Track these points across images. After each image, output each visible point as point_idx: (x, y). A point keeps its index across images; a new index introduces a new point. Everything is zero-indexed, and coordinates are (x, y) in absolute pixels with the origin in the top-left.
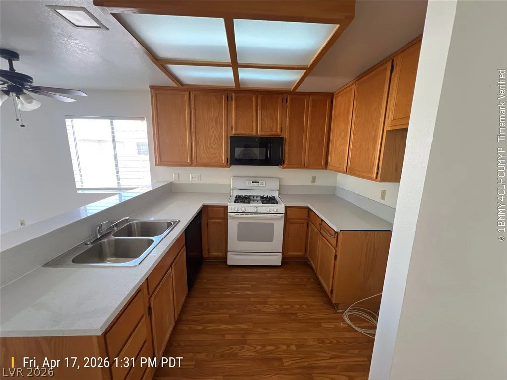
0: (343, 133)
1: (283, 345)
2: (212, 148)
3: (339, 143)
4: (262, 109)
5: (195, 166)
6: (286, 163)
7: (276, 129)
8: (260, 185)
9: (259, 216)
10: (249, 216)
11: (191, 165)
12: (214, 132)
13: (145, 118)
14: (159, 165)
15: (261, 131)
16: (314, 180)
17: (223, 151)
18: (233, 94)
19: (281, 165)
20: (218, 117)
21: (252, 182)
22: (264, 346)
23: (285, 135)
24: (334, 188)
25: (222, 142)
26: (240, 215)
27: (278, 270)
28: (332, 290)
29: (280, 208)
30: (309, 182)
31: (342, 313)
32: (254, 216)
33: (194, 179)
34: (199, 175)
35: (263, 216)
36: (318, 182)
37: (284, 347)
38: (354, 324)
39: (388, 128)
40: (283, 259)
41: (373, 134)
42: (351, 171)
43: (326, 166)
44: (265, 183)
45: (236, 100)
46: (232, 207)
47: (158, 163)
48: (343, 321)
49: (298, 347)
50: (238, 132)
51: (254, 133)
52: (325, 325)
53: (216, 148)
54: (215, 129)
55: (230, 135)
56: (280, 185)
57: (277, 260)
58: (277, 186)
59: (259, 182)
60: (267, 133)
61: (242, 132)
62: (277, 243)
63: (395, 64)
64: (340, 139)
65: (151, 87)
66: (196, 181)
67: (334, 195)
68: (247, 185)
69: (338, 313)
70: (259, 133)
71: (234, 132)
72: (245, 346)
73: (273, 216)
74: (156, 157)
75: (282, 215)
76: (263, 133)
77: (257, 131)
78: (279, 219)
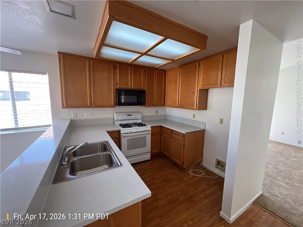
0: (174, 89)
1: (175, 193)
2: (105, 96)
3: (172, 94)
4: (134, 74)
5: (94, 107)
6: (146, 104)
7: (141, 86)
8: (132, 117)
9: (138, 133)
10: (133, 134)
11: (91, 106)
12: (106, 86)
13: (47, 73)
14: (65, 108)
15: (134, 86)
16: (157, 112)
17: (112, 98)
18: (118, 65)
19: (144, 105)
20: (109, 77)
21: (128, 115)
22: (167, 197)
23: (146, 89)
24: (166, 116)
25: (111, 92)
26: (128, 135)
27: (149, 162)
28: (183, 163)
29: (148, 128)
30: (154, 114)
31: (188, 171)
32: (136, 134)
33: (88, 116)
34: (92, 113)
35: (141, 133)
36: (158, 114)
37: (176, 194)
38: (195, 174)
39: (200, 88)
40: (151, 155)
41: (192, 90)
42: (181, 106)
43: (164, 105)
44: (134, 115)
45: (119, 69)
46: (123, 130)
47: (64, 106)
48: (190, 174)
49: (181, 191)
50: (121, 87)
51: (130, 87)
52: (185, 179)
53: (107, 96)
54: (107, 84)
55: (116, 88)
56: (142, 116)
57: (148, 157)
58: (141, 117)
59: (131, 115)
60: (137, 88)
61: (124, 87)
62: (148, 147)
63: (200, 63)
64: (172, 92)
65: (59, 52)
66: (90, 117)
67: (166, 119)
68: (125, 117)
69: (187, 172)
70: (132, 88)
71: (118, 86)
72: (159, 201)
73: (146, 132)
74: (63, 102)
75: (150, 131)
76: (135, 88)
77: (131, 87)
78: (149, 134)
